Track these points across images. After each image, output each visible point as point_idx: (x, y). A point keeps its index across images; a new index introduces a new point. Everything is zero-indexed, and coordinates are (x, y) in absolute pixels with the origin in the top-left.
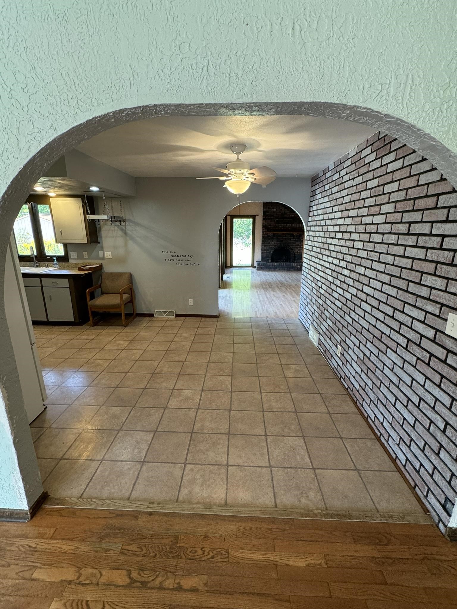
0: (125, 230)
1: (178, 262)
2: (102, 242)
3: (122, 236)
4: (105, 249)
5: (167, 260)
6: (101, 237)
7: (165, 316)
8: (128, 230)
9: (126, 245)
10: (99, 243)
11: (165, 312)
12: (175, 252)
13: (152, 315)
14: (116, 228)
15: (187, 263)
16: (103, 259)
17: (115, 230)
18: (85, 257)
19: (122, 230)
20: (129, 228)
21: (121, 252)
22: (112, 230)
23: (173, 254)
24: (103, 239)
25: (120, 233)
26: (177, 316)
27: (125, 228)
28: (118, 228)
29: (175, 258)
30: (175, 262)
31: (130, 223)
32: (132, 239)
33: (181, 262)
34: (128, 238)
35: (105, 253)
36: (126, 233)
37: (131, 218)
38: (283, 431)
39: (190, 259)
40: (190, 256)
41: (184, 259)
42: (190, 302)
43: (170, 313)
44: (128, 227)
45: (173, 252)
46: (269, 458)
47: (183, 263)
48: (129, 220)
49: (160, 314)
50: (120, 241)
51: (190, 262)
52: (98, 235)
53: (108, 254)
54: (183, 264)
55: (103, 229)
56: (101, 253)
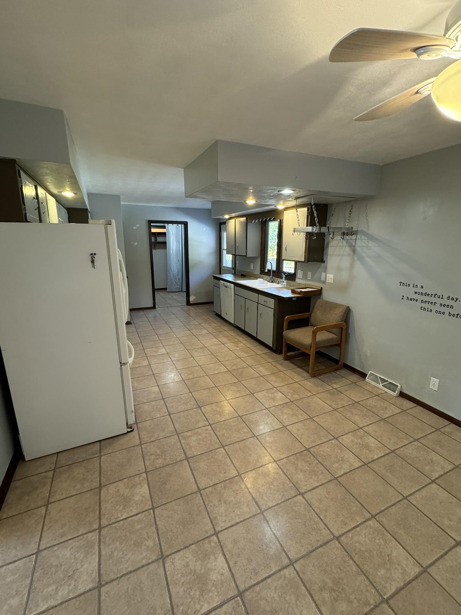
0: (355, 246)
1: (423, 305)
2: (327, 261)
3: (349, 255)
4: (328, 271)
5: (405, 298)
6: (327, 255)
7: (381, 386)
8: (358, 246)
9: (352, 266)
10: (324, 262)
11: (383, 380)
12: (422, 287)
13: (364, 375)
14: (345, 243)
15: (442, 309)
16: (324, 282)
17: (342, 246)
18: (308, 278)
19: (351, 246)
20: (361, 242)
21: (345, 275)
22: (340, 246)
23: (419, 290)
24: (329, 257)
25: (348, 250)
26: (402, 395)
27: (355, 243)
28: (347, 243)
29: (420, 298)
30: (419, 304)
31: (363, 237)
32: (361, 259)
33: (430, 306)
34: (356, 258)
35: (328, 275)
36: (354, 251)
37: (365, 230)
38: (322, 589)
39: (450, 303)
40: (453, 299)
41: (439, 301)
42: (432, 383)
43: (392, 386)
44: (358, 242)
45: (419, 286)
46: (254, 585)
47: (434, 308)
48: (363, 233)
49: (376, 379)
50: (346, 262)
51: (449, 310)
52: (325, 252)
53: (330, 277)
54: (433, 311)
55: (330, 245)
56: (323, 274)
